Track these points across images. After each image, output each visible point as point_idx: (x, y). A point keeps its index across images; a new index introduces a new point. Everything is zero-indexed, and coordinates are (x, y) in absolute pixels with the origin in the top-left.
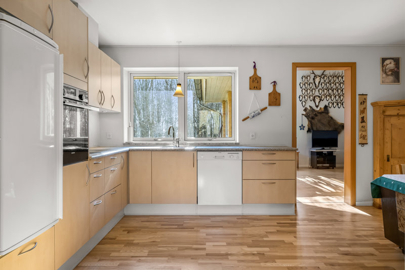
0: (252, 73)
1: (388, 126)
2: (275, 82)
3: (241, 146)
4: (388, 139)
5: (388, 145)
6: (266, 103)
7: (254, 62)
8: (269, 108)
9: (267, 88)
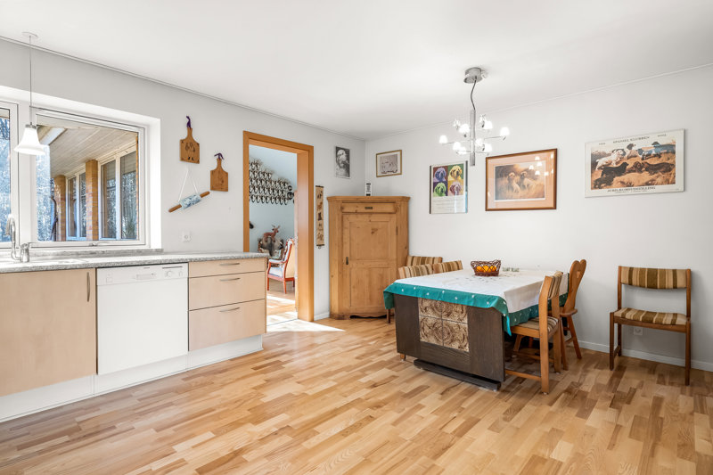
0: (184, 135)
1: (346, 224)
2: (220, 155)
3: (166, 253)
4: (346, 239)
5: (347, 247)
6: (207, 187)
7: (188, 117)
8: (212, 193)
9: (208, 163)
